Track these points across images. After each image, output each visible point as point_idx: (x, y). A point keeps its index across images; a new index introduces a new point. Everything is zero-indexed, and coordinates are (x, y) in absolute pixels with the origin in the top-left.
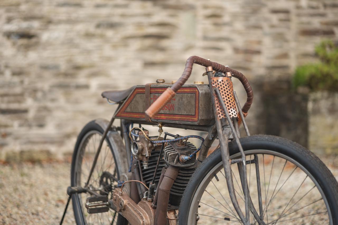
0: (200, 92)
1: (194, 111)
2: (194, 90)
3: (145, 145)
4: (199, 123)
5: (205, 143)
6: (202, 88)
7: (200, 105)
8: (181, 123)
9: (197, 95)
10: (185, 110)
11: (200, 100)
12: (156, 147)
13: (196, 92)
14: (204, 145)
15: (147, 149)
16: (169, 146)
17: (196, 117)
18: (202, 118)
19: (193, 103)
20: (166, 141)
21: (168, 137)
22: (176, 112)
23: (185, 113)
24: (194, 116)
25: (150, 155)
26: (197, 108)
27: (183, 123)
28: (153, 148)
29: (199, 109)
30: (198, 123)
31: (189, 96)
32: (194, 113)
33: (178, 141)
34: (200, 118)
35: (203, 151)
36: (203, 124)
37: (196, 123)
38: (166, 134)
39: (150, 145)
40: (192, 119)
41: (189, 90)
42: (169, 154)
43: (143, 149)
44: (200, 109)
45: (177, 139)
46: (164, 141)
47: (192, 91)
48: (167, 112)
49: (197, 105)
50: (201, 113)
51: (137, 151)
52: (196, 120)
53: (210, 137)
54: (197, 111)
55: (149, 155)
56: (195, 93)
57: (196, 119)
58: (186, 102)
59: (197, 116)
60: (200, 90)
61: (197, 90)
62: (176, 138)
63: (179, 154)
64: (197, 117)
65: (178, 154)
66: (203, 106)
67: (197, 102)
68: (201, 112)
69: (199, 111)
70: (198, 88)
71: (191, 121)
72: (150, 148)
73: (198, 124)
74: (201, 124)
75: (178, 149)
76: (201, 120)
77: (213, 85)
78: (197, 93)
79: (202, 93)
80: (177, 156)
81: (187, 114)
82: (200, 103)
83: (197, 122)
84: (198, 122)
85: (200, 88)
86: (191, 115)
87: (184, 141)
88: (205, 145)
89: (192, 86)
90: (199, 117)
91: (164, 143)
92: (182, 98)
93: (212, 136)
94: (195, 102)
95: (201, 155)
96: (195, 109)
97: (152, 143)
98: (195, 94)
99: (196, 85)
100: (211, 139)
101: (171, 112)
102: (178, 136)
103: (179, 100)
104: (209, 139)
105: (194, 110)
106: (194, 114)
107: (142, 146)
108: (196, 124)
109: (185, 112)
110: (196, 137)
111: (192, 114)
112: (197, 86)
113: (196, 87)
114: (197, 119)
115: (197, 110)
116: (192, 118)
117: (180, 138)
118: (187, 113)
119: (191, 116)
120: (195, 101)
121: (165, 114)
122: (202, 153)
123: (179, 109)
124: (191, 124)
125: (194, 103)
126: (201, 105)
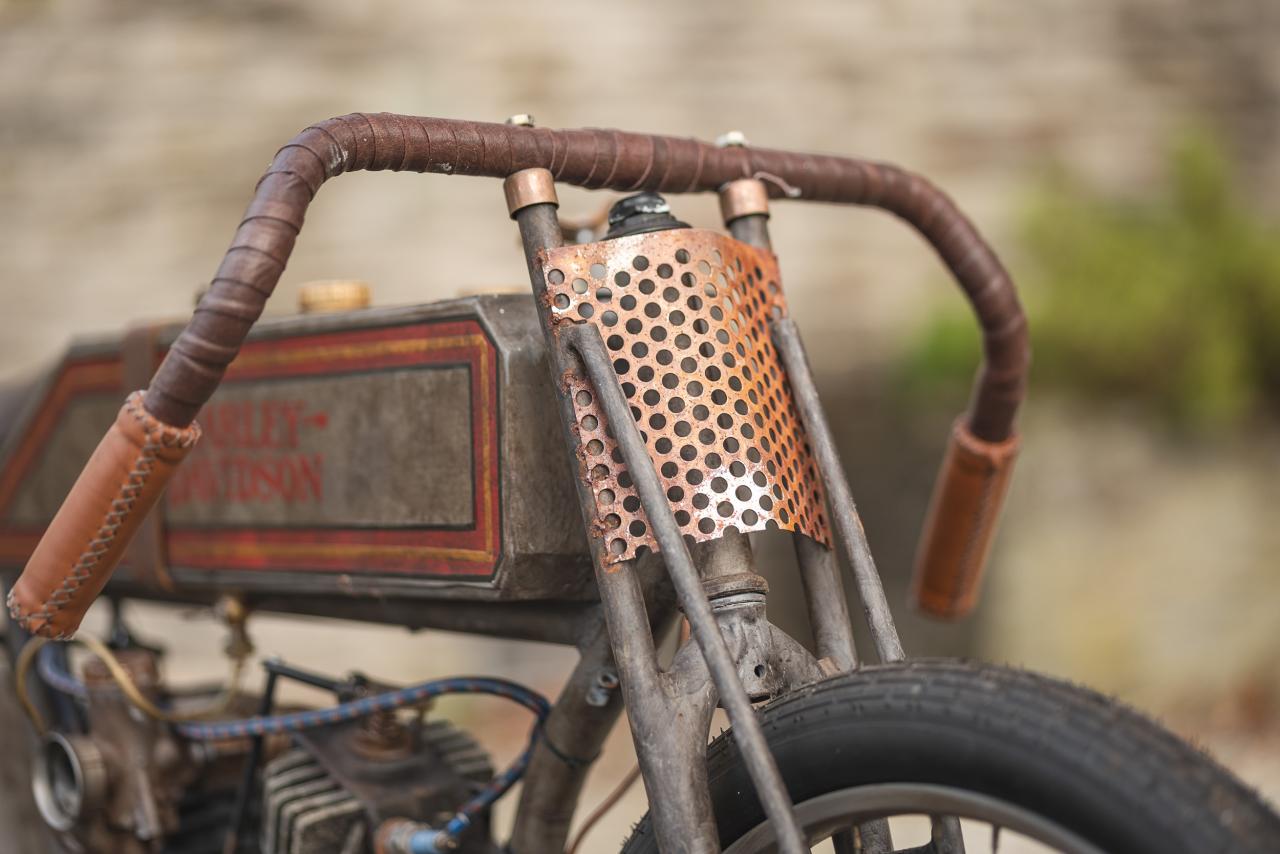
0: (507, 351)
1: (470, 496)
2: (462, 341)
3: (133, 757)
4: (508, 589)
5: (560, 730)
6: (518, 324)
7: (506, 448)
8: (376, 592)
9: (485, 378)
10: (398, 492)
11: (507, 415)
12: (211, 766)
13: (475, 352)
14: (551, 746)
15: (142, 781)
16: (298, 756)
17: (483, 539)
18: (526, 548)
19: (457, 435)
20: (276, 722)
21: (288, 692)
22: (337, 512)
23: (401, 516)
24: (468, 533)
25: (173, 822)
26: (487, 475)
27: (389, 591)
28: (187, 776)
29: (504, 483)
30: (497, 588)
31: (427, 388)
32: (462, 509)
33: (361, 720)
34: (511, 549)
35: (544, 786)
36: (540, 593)
37: (485, 589)
38: (276, 672)
39: (166, 750)
40: (450, 560)
41: (422, 344)
42: (295, 815)
43: (114, 787)
44: (514, 476)
45: (352, 709)
46: (257, 725)
47: (446, 351)
48: (275, 511)
49: (487, 449)
50: (517, 508)
51: (74, 799)
52: (484, 565)
53: (594, 690)
54: (488, 496)
55: (162, 820)
56: (467, 360)
57: (482, 556)
58: (402, 433)
59: (490, 534)
60: (504, 335)
61: (480, 339)
62: (345, 698)
63: (372, 813)
64: (489, 543)
65: (360, 816)
66: (531, 456)
67: (487, 429)
68: (521, 504)
69: (504, 493)
70: (490, 326)
71: (446, 572)
72: (162, 776)
73: (497, 595)
74: (524, 595)
75: (365, 779)
76: (523, 559)
77: (554, 309)
78: (484, 359)
79: (519, 360)
80: (357, 833)
81: (417, 521)
82: (508, 436)
83: (489, 579)
84: (503, 576)
85: (506, 325)
86: (446, 528)
87: (406, 715)
88: (560, 746)
89: (449, 309)
90: (507, 539)
91: (258, 740)
92: (373, 409)
93: (606, 679)
94: (468, 429)
95: (533, 823)
96: (473, 478)
97: (183, 741)
98: (469, 366)
99: (470, 302)
100: (601, 700)
101: (305, 512)
102: (361, 681)
103: (354, 421)
104: (589, 700)
105: (468, 487)
106: (466, 519)
107: (107, 763)
108: (481, 595)
109: (403, 509)
110: (489, 686)
111: (454, 521)
112: (479, 309)
113: (474, 318)
114: (491, 559)
115: (487, 485)
116: (454, 552)
117: (370, 702)
118: (413, 513)
119: (448, 532)
120: (472, 425)
121: (261, 531)
122: (538, 802)
123: (359, 485)
124: (449, 594)
125: (466, 437)
126: (519, 450)
